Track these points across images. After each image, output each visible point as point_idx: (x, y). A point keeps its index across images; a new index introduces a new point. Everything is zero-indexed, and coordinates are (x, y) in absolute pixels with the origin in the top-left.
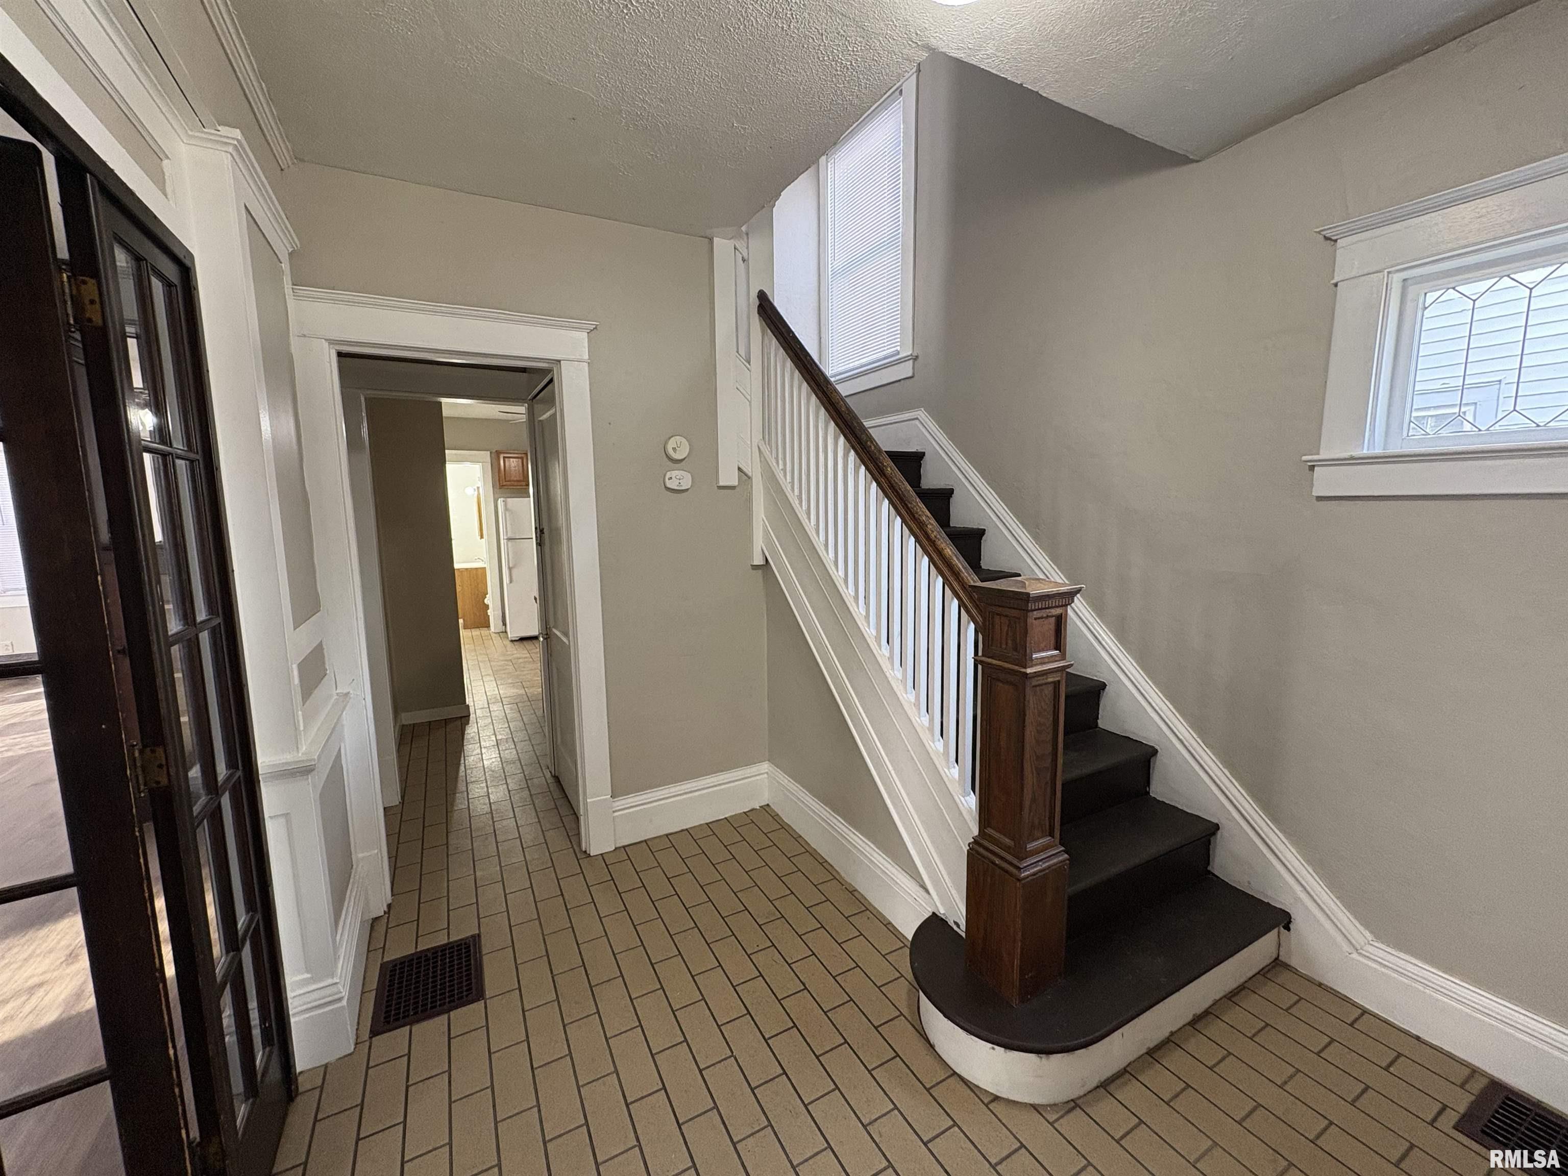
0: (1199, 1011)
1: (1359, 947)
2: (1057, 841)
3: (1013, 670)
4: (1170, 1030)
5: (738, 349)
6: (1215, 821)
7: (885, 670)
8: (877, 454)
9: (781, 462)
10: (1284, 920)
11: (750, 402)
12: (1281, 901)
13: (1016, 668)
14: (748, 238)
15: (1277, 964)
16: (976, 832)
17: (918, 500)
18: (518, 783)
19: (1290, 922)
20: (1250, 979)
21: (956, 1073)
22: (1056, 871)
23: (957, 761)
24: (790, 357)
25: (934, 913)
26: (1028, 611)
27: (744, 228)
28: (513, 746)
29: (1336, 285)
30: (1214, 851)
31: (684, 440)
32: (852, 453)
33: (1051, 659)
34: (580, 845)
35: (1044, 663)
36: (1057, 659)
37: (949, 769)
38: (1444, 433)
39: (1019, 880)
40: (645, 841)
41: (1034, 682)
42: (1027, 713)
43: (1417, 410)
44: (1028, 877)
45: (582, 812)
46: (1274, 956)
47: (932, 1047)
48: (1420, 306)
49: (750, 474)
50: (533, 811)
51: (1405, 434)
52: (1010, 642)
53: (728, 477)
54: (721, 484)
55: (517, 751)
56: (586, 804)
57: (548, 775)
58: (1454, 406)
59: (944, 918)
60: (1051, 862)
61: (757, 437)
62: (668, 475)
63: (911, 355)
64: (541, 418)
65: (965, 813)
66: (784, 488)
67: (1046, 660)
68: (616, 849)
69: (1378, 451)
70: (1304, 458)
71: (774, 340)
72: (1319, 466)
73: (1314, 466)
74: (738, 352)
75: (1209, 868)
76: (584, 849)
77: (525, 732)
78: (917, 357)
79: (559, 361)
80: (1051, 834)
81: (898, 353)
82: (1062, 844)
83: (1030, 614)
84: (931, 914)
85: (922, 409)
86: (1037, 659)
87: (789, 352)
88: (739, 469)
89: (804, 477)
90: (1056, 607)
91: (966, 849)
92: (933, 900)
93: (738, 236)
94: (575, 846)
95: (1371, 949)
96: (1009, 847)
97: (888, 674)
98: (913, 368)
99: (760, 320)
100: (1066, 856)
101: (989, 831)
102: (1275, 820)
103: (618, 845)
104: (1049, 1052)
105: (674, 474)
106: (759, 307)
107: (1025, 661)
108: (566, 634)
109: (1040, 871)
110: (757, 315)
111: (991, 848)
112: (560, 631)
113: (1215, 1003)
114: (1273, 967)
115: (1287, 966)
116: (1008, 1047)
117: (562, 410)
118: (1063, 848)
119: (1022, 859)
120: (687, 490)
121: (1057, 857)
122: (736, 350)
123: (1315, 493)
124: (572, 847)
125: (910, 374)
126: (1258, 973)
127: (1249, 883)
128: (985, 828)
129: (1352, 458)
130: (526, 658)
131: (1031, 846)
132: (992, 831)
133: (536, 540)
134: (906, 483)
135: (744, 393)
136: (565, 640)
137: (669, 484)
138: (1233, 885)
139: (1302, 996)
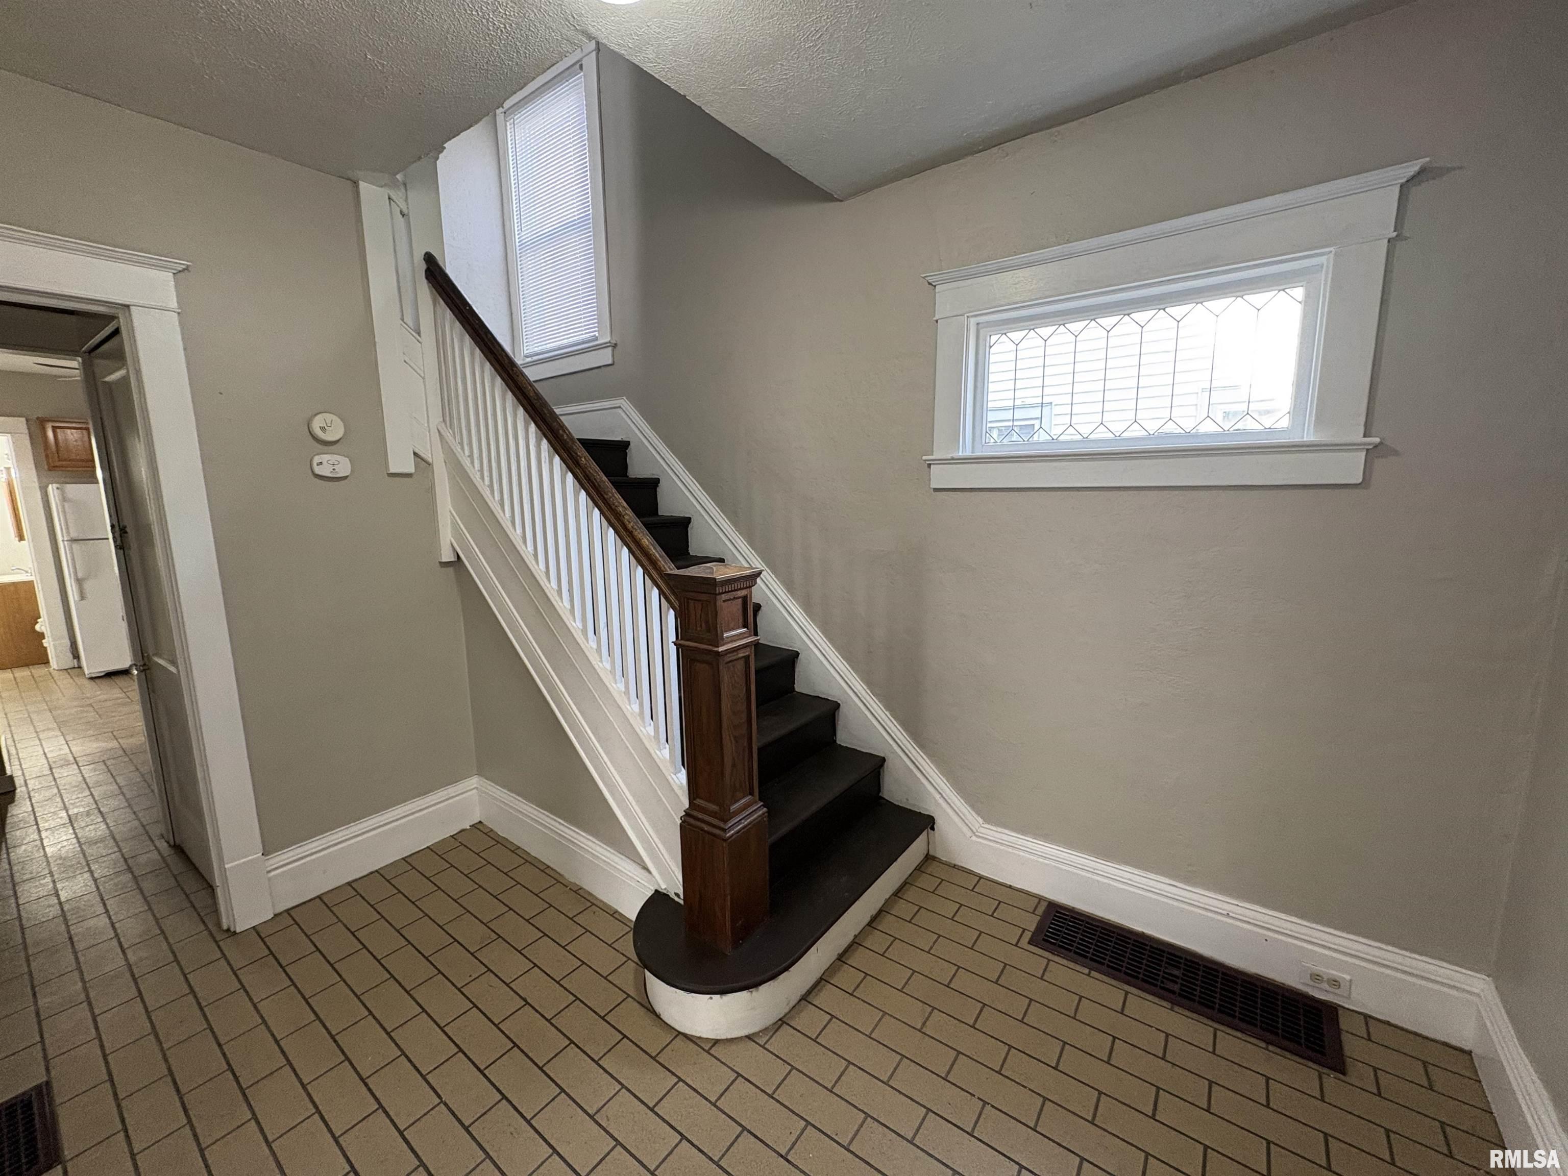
0: (874, 912)
1: (975, 830)
2: (757, 798)
3: (706, 650)
4: (853, 935)
5: (403, 315)
6: (882, 755)
7: (594, 663)
8: (570, 443)
9: (466, 448)
10: (928, 822)
11: (424, 378)
12: (927, 808)
13: (710, 648)
14: (406, 190)
15: (929, 858)
16: (686, 805)
17: (614, 491)
18: (112, 867)
19: (934, 823)
20: (910, 875)
21: (679, 1033)
22: (757, 824)
23: (667, 741)
24: (468, 333)
25: (656, 891)
26: (716, 594)
27: (399, 177)
28: (100, 819)
29: (937, 321)
30: (883, 779)
31: (335, 418)
32: (545, 441)
33: (740, 637)
34: (219, 924)
35: (735, 641)
36: (746, 636)
37: (660, 750)
38: (1005, 442)
39: (725, 840)
40: (319, 897)
41: (727, 659)
42: (722, 687)
43: (990, 422)
44: (733, 835)
45: (218, 882)
46: (926, 853)
47: (658, 1016)
48: (988, 345)
49: (430, 460)
50: (139, 897)
51: (984, 441)
52: (703, 625)
53: (402, 463)
54: (393, 470)
55: (107, 824)
56: (223, 871)
57: (163, 845)
58: (1009, 420)
59: (665, 892)
60: (752, 818)
61: (436, 419)
62: (317, 459)
63: (610, 342)
64: (108, 379)
65: (676, 788)
66: (472, 477)
67: (736, 638)
68: (275, 915)
69: (968, 453)
70: (924, 458)
71: (448, 312)
72: (934, 464)
73: (930, 464)
74: (403, 320)
75: (880, 794)
76: (225, 927)
77: (121, 797)
78: (616, 344)
79: (128, 306)
80: (751, 794)
81: (596, 339)
82: (760, 800)
83: (718, 597)
84: (653, 892)
85: (624, 398)
86: (727, 637)
87: (467, 326)
88: (415, 454)
89: (494, 464)
90: (741, 589)
91: (679, 822)
92: (654, 877)
93: (394, 184)
94: (210, 927)
95: (982, 830)
96: (716, 813)
97: (596, 667)
98: (613, 356)
99: (429, 287)
100: (765, 809)
101: (699, 802)
102: (922, 746)
103: (277, 911)
104: (756, 985)
105: (325, 458)
106: (426, 271)
107: (717, 640)
108: (174, 662)
109: (743, 828)
110: (425, 281)
111: (700, 817)
112: (164, 659)
113: (887, 901)
114: (926, 861)
115: (934, 858)
116: (723, 992)
117: (138, 372)
118: (762, 803)
119: (725, 821)
120: (346, 478)
121: (758, 811)
122: (399, 316)
123: (934, 485)
124: (207, 928)
125: (610, 362)
126: (915, 869)
127: (907, 800)
128: (694, 799)
129: (953, 459)
130: (118, 698)
131: (734, 808)
132: (702, 801)
133: (115, 542)
134: (601, 474)
135: (415, 367)
136: (172, 669)
137: (318, 470)
138: (897, 804)
139: (943, 878)
